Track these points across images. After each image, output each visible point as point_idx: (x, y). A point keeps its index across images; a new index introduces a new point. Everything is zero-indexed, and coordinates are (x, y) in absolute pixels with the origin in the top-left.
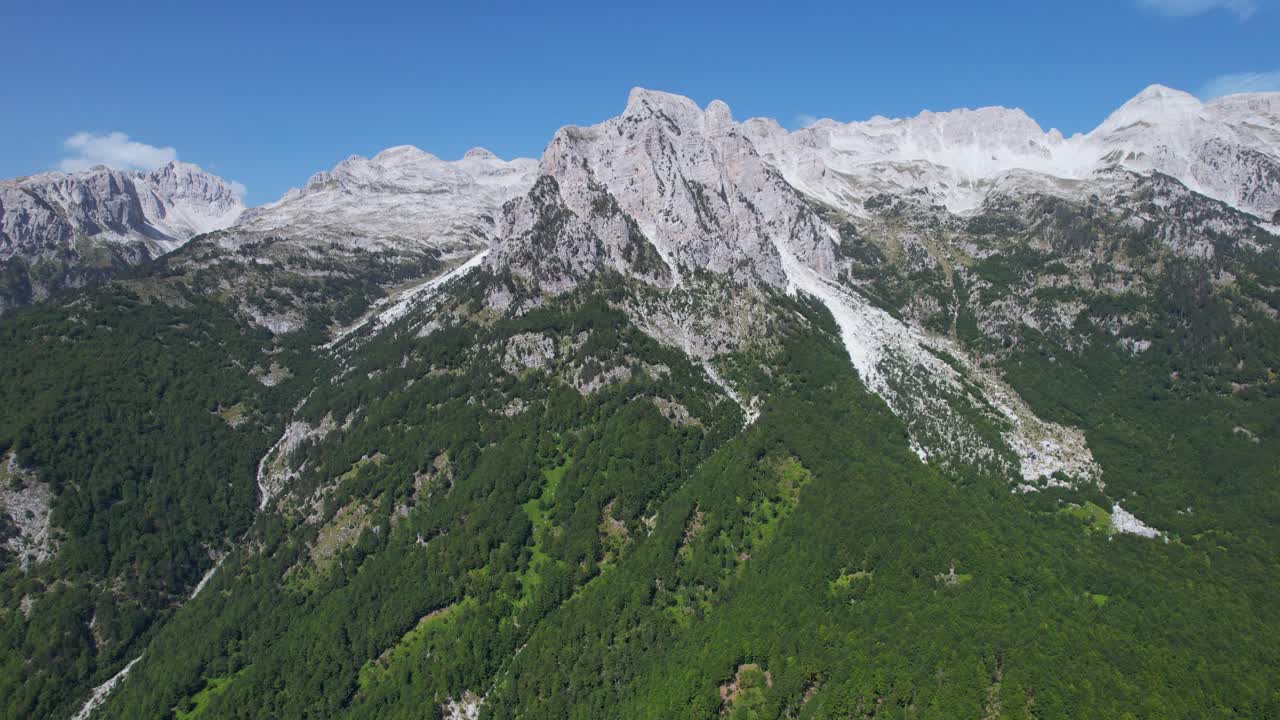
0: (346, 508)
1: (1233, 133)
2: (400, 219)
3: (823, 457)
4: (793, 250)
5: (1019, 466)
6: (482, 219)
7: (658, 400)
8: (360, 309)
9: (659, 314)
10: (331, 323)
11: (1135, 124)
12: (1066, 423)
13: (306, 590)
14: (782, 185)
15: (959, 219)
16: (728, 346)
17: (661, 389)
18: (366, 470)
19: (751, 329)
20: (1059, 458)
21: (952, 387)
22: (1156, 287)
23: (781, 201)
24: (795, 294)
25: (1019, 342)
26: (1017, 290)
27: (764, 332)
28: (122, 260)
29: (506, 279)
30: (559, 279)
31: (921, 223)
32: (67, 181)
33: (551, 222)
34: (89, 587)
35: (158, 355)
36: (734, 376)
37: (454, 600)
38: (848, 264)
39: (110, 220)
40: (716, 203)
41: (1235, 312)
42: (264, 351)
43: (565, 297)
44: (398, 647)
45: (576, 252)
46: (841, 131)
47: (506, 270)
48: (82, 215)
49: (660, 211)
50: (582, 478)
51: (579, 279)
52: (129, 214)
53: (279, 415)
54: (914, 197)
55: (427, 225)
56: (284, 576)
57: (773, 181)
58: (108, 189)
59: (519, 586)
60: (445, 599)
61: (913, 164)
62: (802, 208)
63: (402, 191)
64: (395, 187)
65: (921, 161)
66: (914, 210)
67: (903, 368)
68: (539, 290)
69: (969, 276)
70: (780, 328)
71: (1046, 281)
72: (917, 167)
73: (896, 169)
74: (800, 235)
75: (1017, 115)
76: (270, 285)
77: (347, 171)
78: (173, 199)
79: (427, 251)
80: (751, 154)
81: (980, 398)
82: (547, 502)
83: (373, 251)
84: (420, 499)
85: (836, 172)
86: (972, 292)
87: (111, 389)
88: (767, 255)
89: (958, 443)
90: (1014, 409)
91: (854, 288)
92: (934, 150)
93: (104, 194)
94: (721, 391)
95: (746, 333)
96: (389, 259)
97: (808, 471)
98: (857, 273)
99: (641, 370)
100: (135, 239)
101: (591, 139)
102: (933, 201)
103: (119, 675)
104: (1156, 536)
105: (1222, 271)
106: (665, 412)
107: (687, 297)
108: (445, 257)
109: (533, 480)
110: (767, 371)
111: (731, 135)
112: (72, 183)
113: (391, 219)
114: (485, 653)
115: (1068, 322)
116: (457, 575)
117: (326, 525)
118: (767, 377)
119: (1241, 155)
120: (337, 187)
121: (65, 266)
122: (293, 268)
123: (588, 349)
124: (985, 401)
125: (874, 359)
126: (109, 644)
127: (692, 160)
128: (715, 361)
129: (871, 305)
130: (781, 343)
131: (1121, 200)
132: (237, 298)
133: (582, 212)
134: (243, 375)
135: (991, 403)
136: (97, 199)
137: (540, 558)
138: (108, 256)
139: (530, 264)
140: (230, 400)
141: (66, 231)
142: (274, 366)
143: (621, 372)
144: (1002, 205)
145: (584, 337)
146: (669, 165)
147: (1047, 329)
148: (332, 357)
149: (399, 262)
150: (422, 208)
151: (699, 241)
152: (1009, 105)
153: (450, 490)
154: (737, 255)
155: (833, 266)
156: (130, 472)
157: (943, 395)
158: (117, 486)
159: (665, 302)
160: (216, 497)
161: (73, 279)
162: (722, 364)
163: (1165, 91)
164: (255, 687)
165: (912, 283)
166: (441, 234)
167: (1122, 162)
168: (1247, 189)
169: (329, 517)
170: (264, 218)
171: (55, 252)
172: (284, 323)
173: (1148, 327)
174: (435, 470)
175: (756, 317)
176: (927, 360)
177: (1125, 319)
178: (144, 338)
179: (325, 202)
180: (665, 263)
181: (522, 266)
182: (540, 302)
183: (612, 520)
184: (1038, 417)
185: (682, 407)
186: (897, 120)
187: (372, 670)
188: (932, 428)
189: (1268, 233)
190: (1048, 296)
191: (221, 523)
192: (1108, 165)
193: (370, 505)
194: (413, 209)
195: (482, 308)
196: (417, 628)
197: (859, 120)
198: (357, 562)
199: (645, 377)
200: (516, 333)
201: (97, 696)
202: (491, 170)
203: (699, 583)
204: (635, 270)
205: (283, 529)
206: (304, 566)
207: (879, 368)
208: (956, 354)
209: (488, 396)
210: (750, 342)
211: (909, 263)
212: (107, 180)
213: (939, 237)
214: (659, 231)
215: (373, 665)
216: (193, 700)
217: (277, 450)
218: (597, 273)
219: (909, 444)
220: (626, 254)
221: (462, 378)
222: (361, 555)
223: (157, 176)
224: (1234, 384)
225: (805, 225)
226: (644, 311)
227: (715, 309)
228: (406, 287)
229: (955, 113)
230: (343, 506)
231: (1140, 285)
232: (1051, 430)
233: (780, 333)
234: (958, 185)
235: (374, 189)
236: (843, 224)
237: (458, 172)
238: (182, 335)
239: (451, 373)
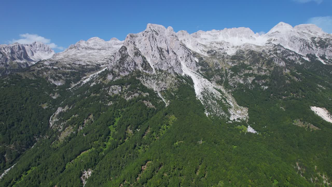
0: (68, 128)
1: (299, 34)
2: (91, 57)
3: (180, 115)
4: (186, 64)
5: (230, 117)
6: (112, 56)
7: (145, 101)
8: (79, 79)
9: (148, 80)
10: (71, 83)
11: (276, 32)
12: (244, 106)
13: (57, 147)
14: (184, 48)
15: (229, 56)
16: (164, 88)
17: (146, 99)
18: (73, 119)
19: (171, 84)
20: (240, 115)
21: (219, 98)
22: (271, 73)
23: (184, 52)
24: (184, 75)
25: (238, 87)
26: (239, 74)
27: (174, 85)
28: (21, 67)
29: (112, 72)
30: (124, 72)
31: (220, 57)
32: (7, 47)
33: (124, 57)
34: (5, 147)
35: (26, 91)
36: (165, 95)
37: (89, 148)
38: (200, 68)
39: (18, 57)
40: (165, 53)
41: (287, 79)
42: (54, 90)
43: (126, 76)
44: (76, 159)
45: (129, 65)
46: (204, 33)
47: (112, 70)
48: (11, 55)
49: (152, 55)
50: (124, 120)
51: (129, 72)
52: (24, 55)
53: (56, 106)
54: (219, 50)
55: (98, 58)
56: (52, 144)
57: (182, 47)
58: (18, 49)
59: (105, 145)
60: (88, 148)
61: (221, 42)
62: (188, 54)
63: (93, 49)
64: (92, 48)
65: (223, 41)
66: (219, 54)
67: (207, 93)
68: (120, 75)
69: (229, 70)
70: (178, 84)
71: (247, 72)
72: (222, 43)
73: (216, 43)
74: (188, 60)
75: (248, 29)
76: (56, 74)
77: (79, 44)
78: (36, 51)
79: (97, 65)
80: (177, 40)
81: (225, 100)
82: (115, 126)
83: (83, 65)
84: (86, 125)
85: (201, 44)
86: (229, 74)
87: (13, 100)
88: (178, 66)
89: (217, 111)
90: (233, 103)
91: (200, 73)
92: (227, 38)
93: (17, 50)
94: (161, 99)
95: (169, 85)
96: (87, 67)
97: (176, 118)
98: (202, 70)
99: (141, 94)
100: (25, 62)
101: (136, 37)
102: (224, 51)
103: (11, 167)
104: (256, 133)
105: (286, 69)
106: (146, 104)
107: (156, 76)
108: (102, 66)
109: (112, 120)
110: (173, 94)
111: (172, 35)
112: (8, 48)
113: (89, 56)
114: (94, 160)
115: (250, 82)
116: (91, 143)
117: (63, 132)
118: (173, 96)
119: (300, 40)
120: (76, 48)
121: (6, 69)
122: (62, 69)
123: (129, 89)
124: (226, 101)
125: (201, 91)
126: (9, 160)
127: (160, 42)
128: (161, 92)
129: (203, 78)
130: (178, 87)
131: (270, 51)
132: (48, 77)
133: (131, 55)
134: (48, 96)
135: (228, 102)
136: (15, 51)
137: (111, 138)
138: (17, 66)
139: (118, 68)
140: (44, 102)
141: (7, 59)
142: (56, 94)
143: (137, 95)
144: (240, 52)
145: (129, 86)
146: (154, 43)
147: (245, 83)
148: (71, 91)
149: (90, 67)
150: (97, 54)
151: (160, 62)
152: (246, 27)
153: (93, 123)
154: (169, 66)
155: (196, 68)
156: (17, 120)
157: (216, 100)
158: (13, 123)
159: (150, 77)
160: (38, 125)
161: (8, 72)
162: (162, 93)
163: (283, 23)
164: (41, 169)
165: (215, 72)
166: (101, 60)
167: (272, 41)
168: (301, 48)
169: (64, 130)
170: (56, 56)
171: (4, 65)
172: (60, 83)
173: (268, 83)
174: (90, 118)
175: (172, 81)
176: (214, 91)
177: (263, 81)
178: (23, 87)
179: (72, 52)
180: (152, 68)
181: (116, 69)
182: (119, 78)
183: (129, 130)
184: (239, 105)
185: (150, 103)
186: (219, 30)
187: (69, 165)
188: (211, 108)
189: (304, 59)
190: (247, 75)
191: (39, 132)
192: (269, 42)
193: (74, 127)
194: (95, 54)
195: (106, 79)
196: (80, 155)
197: (209, 30)
198: (69, 140)
199: (142, 96)
200: (112, 85)
201: (5, 172)
202: (117, 43)
203: (146, 144)
204: (144, 70)
205: (53, 132)
206: (57, 141)
207: (202, 93)
208: (223, 90)
209: (104, 101)
210: (170, 87)
211: (215, 67)
212: (18, 46)
213: (223, 61)
214: (151, 60)
215: (69, 163)
216: (27, 172)
217: (55, 114)
218: (134, 70)
219: (205, 112)
220: (142, 66)
221: (98, 96)
222: (70, 138)
223: (32, 45)
224: (284, 97)
225: (189, 58)
226: (145, 80)
227: (162, 79)
228: (91, 74)
229: (233, 29)
230: (67, 127)
231: (268, 73)
232: (240, 108)
233: (178, 85)
234: (232, 47)
235: (86, 49)
236: (200, 57)
237: (108, 44)
238: (32, 86)
239: (96, 95)
